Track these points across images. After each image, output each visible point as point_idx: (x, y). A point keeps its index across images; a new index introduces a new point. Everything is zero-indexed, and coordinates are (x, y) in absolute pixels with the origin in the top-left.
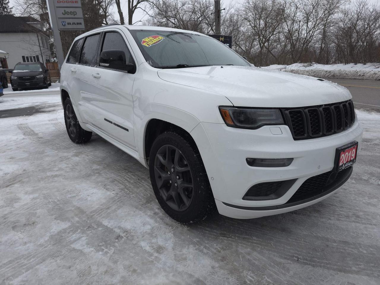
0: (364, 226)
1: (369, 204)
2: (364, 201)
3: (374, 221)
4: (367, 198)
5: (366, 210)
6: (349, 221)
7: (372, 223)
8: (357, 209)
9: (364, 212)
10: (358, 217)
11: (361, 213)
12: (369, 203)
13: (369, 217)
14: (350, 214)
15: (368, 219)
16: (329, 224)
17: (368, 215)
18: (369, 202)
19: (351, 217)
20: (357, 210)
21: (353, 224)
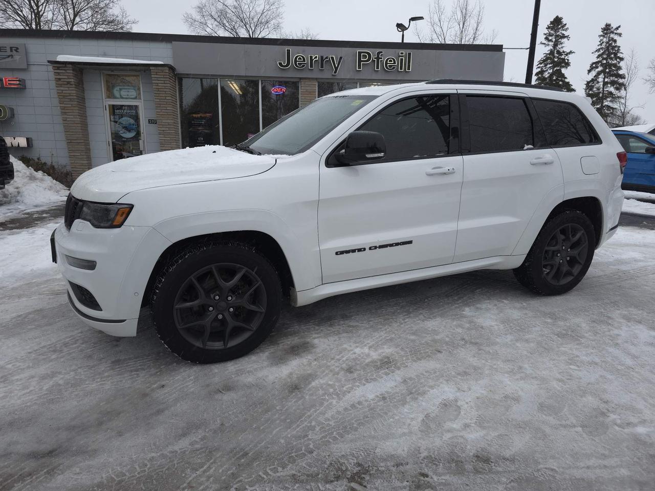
0: (42, 345)
1: (53, 375)
2: (62, 376)
3: (34, 355)
4: (61, 382)
5: (51, 363)
6: (60, 340)
7: (35, 352)
8: (62, 360)
9: (51, 361)
10: (55, 351)
11: (53, 357)
12: (52, 377)
13: (42, 357)
14: (65, 349)
15: (42, 354)
16: (77, 329)
17: (44, 359)
18: (54, 379)
19: (62, 346)
20: (61, 357)
21: (54, 340)
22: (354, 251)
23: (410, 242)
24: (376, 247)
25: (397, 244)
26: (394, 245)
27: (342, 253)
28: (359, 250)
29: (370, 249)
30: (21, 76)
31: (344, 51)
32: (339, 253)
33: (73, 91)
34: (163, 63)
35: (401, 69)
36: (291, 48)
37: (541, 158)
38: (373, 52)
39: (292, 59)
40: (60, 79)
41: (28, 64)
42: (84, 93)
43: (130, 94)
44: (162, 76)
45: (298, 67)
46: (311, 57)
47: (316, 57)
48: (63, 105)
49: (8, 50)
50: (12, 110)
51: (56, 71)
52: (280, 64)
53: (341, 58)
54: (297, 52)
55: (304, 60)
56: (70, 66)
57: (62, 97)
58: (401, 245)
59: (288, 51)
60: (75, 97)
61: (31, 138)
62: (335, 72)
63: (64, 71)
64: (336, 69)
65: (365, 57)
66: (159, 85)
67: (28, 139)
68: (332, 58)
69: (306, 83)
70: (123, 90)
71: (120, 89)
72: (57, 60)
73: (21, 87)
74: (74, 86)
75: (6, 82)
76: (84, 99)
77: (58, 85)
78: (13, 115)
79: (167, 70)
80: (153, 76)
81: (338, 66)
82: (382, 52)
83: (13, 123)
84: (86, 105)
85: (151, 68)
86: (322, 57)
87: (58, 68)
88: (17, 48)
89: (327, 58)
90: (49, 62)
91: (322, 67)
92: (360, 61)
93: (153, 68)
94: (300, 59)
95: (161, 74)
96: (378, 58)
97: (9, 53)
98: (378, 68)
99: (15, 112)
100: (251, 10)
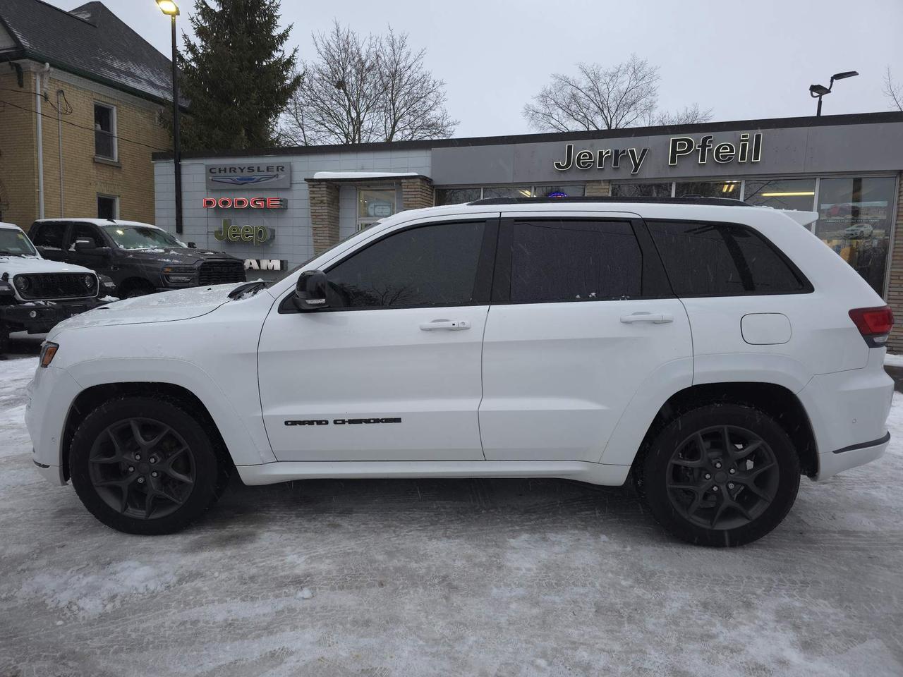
22: (311, 423)
23: (398, 420)
24: (344, 422)
25: (377, 421)
26: (372, 421)
27: (294, 423)
28: (319, 423)
29: (335, 422)
30: (282, 195)
31: (650, 141)
32: (289, 423)
33: (324, 211)
34: (415, 174)
35: (743, 158)
36: (572, 143)
37: (648, 313)
38: (696, 139)
39: (575, 157)
40: (314, 198)
41: (291, 184)
42: (339, 212)
43: (384, 211)
44: (413, 190)
45: (581, 167)
46: (601, 153)
47: (608, 153)
48: (317, 226)
49: (275, 169)
50: (273, 231)
51: (311, 189)
52: (558, 165)
53: (645, 150)
54: (581, 148)
55: (591, 158)
56: (324, 183)
57: (315, 217)
58: (383, 422)
59: (570, 147)
60: (327, 217)
61: (287, 261)
62: (635, 170)
63: (318, 189)
64: (637, 165)
65: (682, 145)
66: (410, 200)
67: (282, 262)
68: (632, 152)
69: (594, 187)
70: (378, 207)
71: (375, 206)
72: (315, 178)
73: (282, 207)
74: (326, 205)
75: (269, 202)
76: (337, 219)
77: (313, 205)
78: (273, 237)
79: (418, 182)
80: (404, 190)
81: (640, 162)
82: (711, 137)
83: (271, 245)
84: (340, 225)
85: (402, 181)
86: (617, 152)
87: (313, 186)
88: (283, 167)
89: (624, 152)
90: (305, 180)
91: (616, 164)
92: (674, 152)
93: (405, 181)
94: (585, 156)
95: (412, 187)
96: (704, 146)
97: (275, 173)
98: (703, 159)
99: (276, 233)
100: (610, 89)
